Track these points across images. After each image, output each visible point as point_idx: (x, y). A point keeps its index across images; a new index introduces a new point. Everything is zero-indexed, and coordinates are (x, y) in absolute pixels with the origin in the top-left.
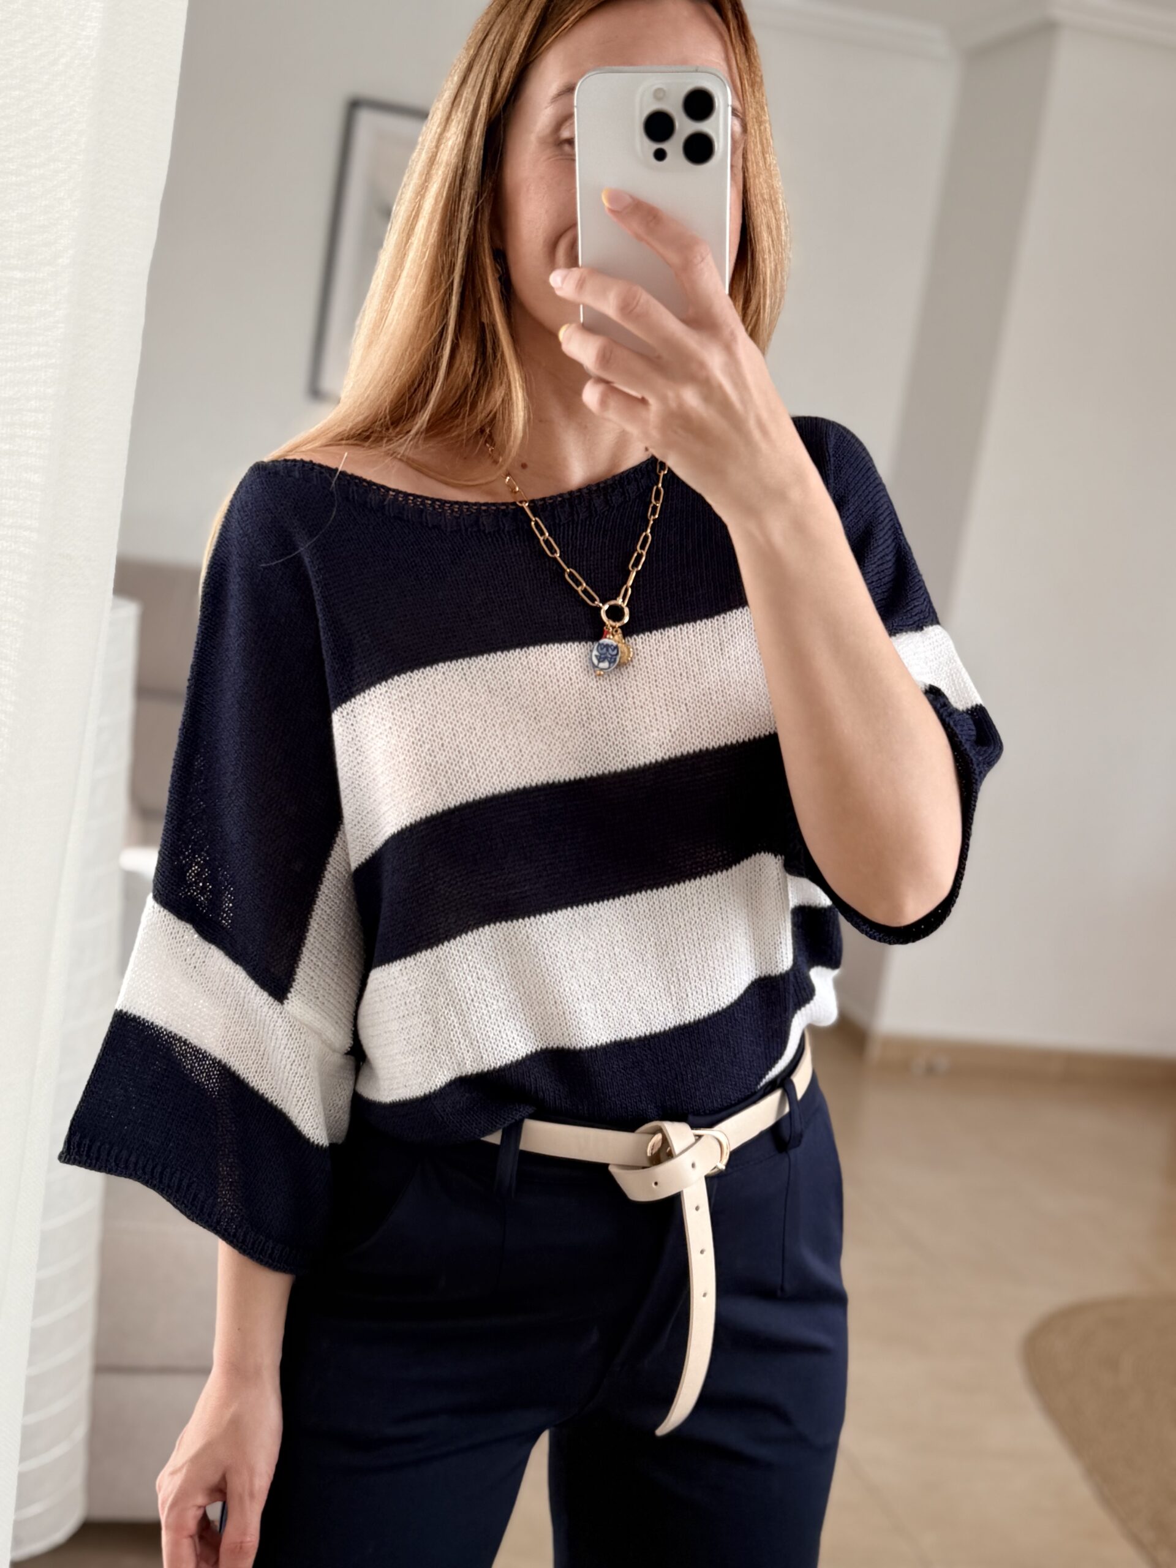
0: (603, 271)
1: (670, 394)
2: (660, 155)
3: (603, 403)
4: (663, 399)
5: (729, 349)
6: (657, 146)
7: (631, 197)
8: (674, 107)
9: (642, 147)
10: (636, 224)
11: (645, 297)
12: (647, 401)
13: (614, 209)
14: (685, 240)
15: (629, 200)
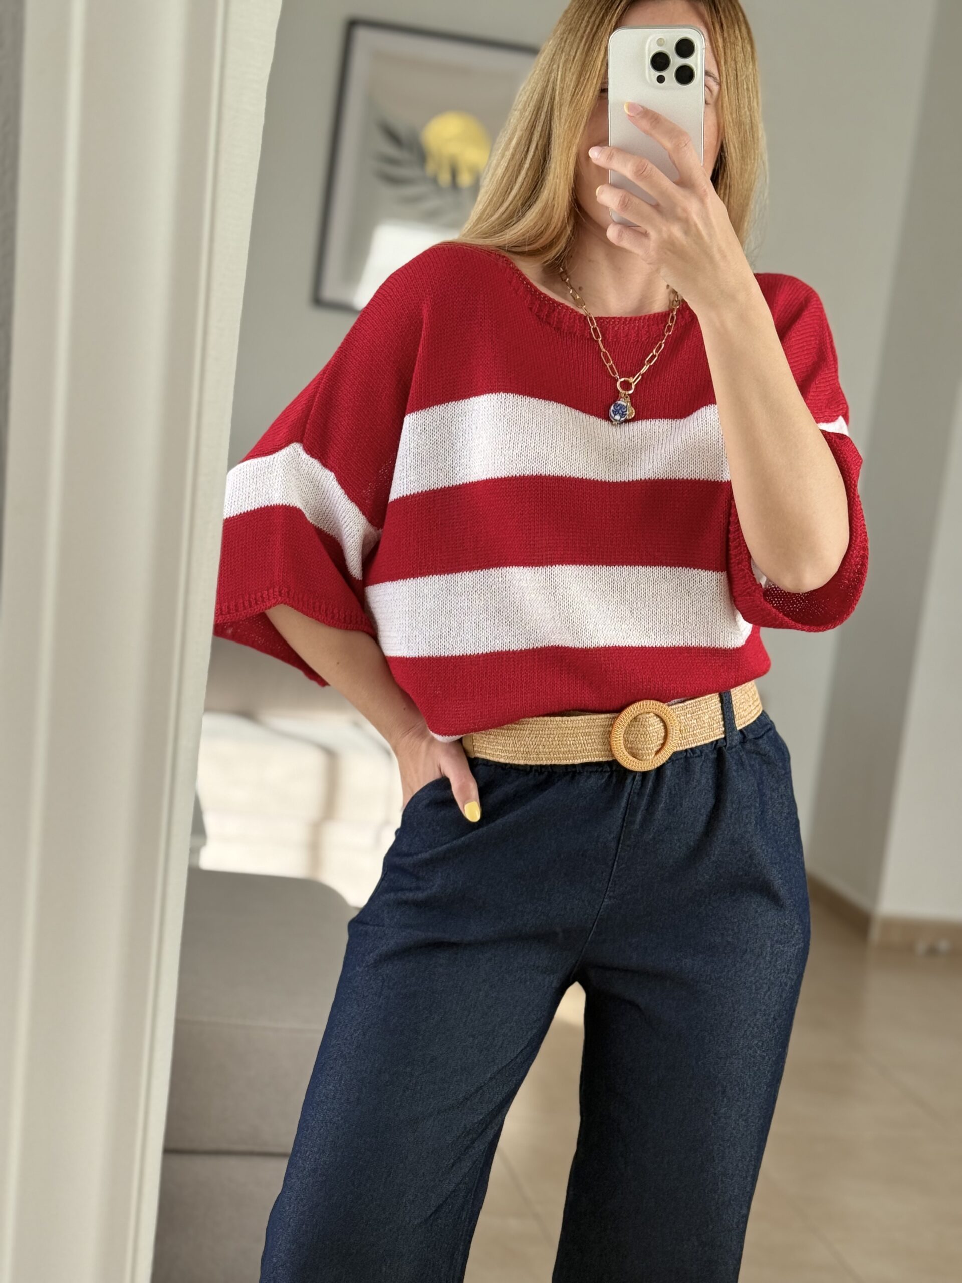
0: (624, 150)
1: (664, 228)
2: (661, 79)
3: (620, 235)
4: (660, 231)
5: (702, 201)
6: (659, 74)
7: (643, 107)
8: (670, 50)
9: (650, 75)
10: (645, 124)
11: (650, 166)
12: (649, 233)
13: (632, 115)
14: (675, 133)
15: (641, 109)
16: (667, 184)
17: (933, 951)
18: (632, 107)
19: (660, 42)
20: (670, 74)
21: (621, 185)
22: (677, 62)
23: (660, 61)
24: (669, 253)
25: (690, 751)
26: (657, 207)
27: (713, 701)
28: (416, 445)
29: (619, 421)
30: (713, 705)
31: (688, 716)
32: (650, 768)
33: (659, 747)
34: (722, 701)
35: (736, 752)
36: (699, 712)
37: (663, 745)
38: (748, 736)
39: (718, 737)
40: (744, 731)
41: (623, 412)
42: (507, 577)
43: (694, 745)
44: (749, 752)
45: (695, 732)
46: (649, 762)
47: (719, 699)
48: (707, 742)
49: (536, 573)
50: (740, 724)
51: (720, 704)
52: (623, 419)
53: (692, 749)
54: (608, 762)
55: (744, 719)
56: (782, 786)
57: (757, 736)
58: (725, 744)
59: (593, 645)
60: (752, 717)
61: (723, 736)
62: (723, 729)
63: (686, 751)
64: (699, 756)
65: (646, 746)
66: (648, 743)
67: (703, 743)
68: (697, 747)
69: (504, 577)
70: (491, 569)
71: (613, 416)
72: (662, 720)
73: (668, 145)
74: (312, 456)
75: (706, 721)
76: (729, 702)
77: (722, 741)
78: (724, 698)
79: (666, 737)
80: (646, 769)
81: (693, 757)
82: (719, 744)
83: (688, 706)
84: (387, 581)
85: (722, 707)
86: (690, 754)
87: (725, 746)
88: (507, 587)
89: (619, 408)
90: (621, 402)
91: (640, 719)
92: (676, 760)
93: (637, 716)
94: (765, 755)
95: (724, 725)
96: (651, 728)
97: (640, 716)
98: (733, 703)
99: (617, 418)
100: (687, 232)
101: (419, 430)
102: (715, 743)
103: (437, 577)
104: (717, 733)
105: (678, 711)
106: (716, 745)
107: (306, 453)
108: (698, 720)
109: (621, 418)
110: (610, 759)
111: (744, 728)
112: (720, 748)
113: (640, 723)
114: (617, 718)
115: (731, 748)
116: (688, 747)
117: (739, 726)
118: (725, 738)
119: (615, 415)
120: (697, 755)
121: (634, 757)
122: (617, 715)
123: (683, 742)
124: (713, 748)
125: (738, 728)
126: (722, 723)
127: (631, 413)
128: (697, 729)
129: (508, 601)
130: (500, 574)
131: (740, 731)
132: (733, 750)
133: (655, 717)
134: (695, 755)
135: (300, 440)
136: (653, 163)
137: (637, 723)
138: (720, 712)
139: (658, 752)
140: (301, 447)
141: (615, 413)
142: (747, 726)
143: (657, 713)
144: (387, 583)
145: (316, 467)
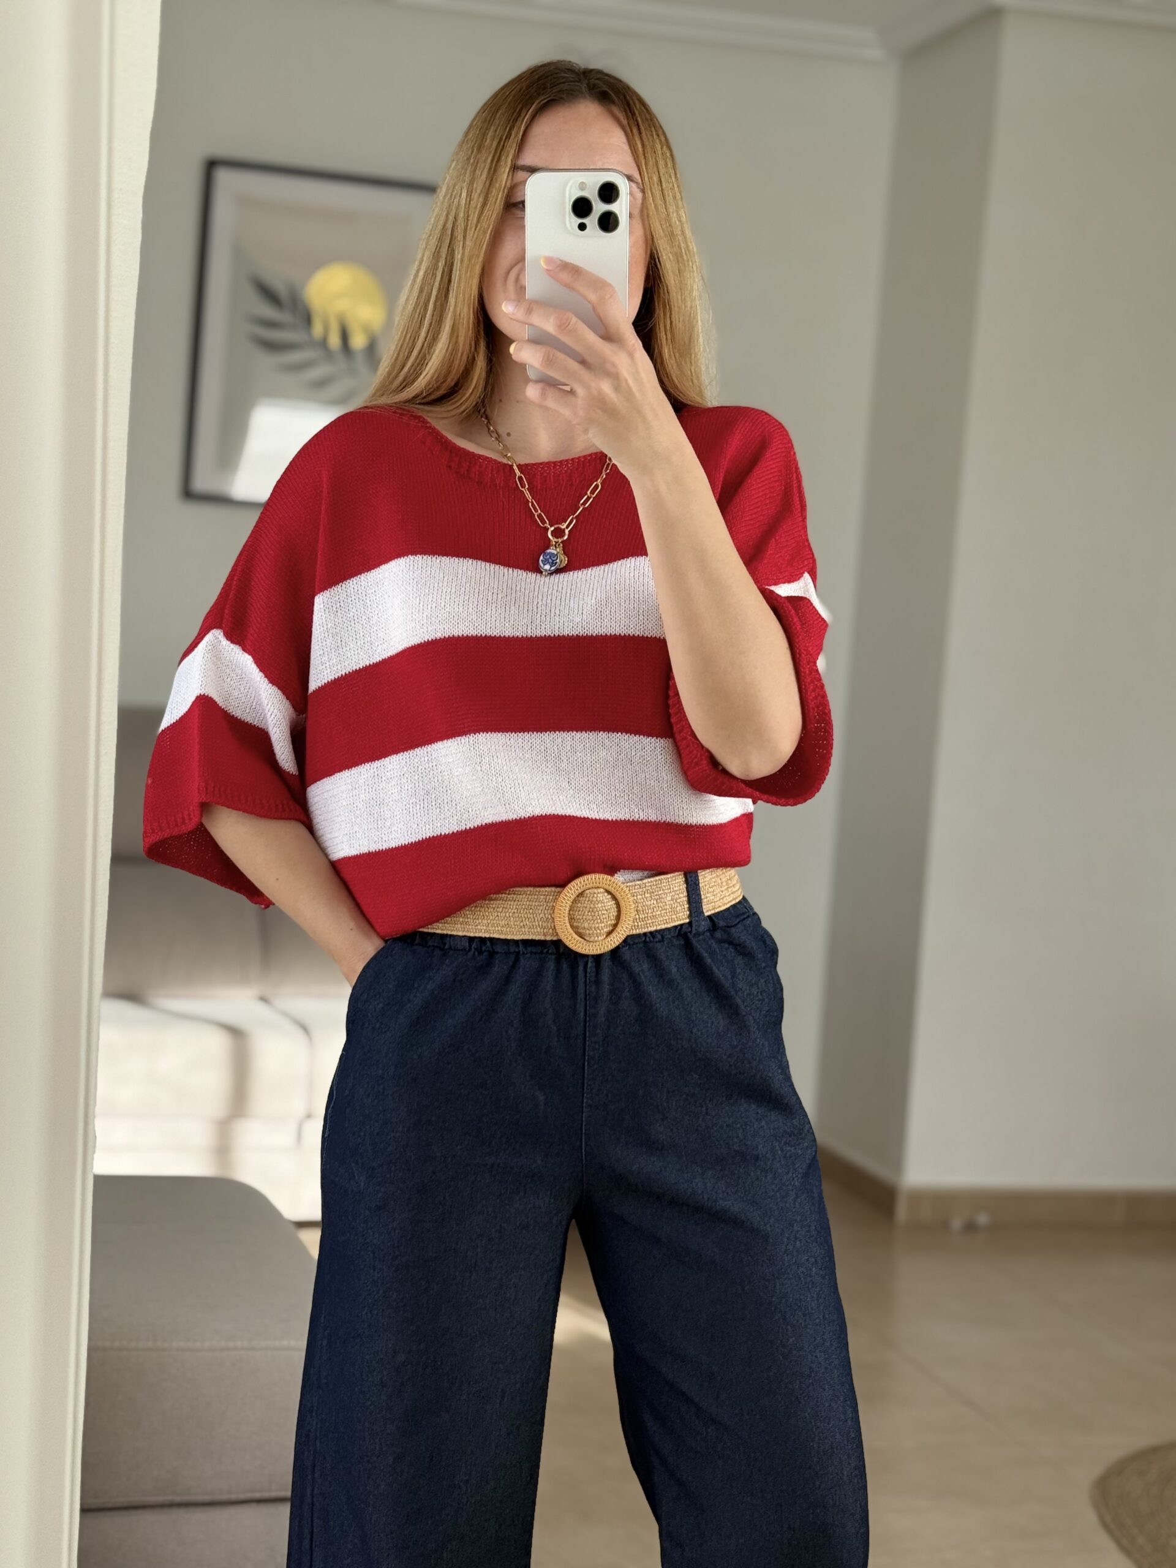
0: (542, 304)
1: (593, 385)
2: (582, 227)
3: (543, 394)
4: (588, 388)
6: (580, 221)
7: (561, 260)
8: (592, 195)
9: (570, 222)
10: (565, 276)
11: (574, 319)
12: (575, 391)
13: (550, 268)
14: (600, 285)
15: (560, 262)
16: (592, 338)
17: (971, 1227)
18: (549, 260)
19: (582, 186)
20: (592, 221)
21: (539, 340)
22: (599, 207)
23: (581, 207)
24: (599, 411)
25: (649, 935)
26: (583, 362)
27: (676, 883)
28: (333, 625)
29: (549, 570)
30: (676, 885)
31: (647, 895)
32: (602, 951)
33: (611, 928)
34: (687, 882)
35: (704, 940)
36: (660, 893)
37: (615, 926)
38: (719, 923)
39: (682, 922)
40: (714, 918)
41: (553, 561)
42: (433, 755)
43: (653, 929)
44: (721, 941)
45: (654, 914)
46: (599, 944)
47: (684, 879)
48: (669, 926)
49: (460, 744)
50: (708, 910)
51: (685, 885)
52: (553, 568)
53: (651, 933)
54: (552, 941)
55: (713, 904)
56: (762, 981)
57: (729, 925)
58: (690, 929)
59: (528, 815)
60: (724, 904)
61: (687, 921)
62: (688, 913)
63: (645, 934)
64: (659, 941)
65: (593, 926)
66: (596, 922)
67: (663, 927)
68: (656, 931)
69: (429, 755)
70: (416, 749)
71: (542, 565)
72: (614, 898)
73: (593, 297)
74: (232, 642)
75: (667, 903)
76: (695, 883)
77: (687, 926)
78: (689, 879)
79: (618, 917)
80: (599, 952)
81: (653, 942)
82: (684, 929)
83: (647, 885)
84: (324, 778)
85: (687, 888)
86: (649, 938)
87: (691, 932)
88: (434, 766)
89: (548, 557)
90: (552, 550)
91: (587, 894)
92: (633, 944)
93: (584, 891)
94: (740, 945)
95: (690, 909)
96: (600, 905)
97: (588, 892)
98: (700, 885)
99: (547, 567)
100: (617, 388)
101: (334, 609)
102: (679, 927)
103: (368, 765)
104: (681, 916)
105: (635, 889)
106: (680, 930)
107: (227, 639)
108: (658, 901)
109: (551, 567)
110: (555, 939)
111: (713, 914)
112: (686, 933)
113: (587, 899)
114: (560, 893)
115: (698, 934)
116: (646, 930)
117: (707, 911)
118: (690, 923)
119: (544, 565)
120: (657, 940)
121: (581, 937)
122: (562, 889)
123: (640, 924)
124: (677, 934)
125: (707, 914)
126: (687, 906)
127: (563, 560)
128: (657, 911)
129: (436, 781)
130: (425, 753)
131: (709, 917)
132: (701, 938)
133: (606, 894)
134: (655, 940)
135: (218, 626)
136: (576, 316)
137: (584, 899)
138: (685, 894)
139: (609, 933)
140: (222, 634)
141: (545, 562)
142: (718, 913)
143: (608, 889)
144: (325, 779)
145: (237, 652)
